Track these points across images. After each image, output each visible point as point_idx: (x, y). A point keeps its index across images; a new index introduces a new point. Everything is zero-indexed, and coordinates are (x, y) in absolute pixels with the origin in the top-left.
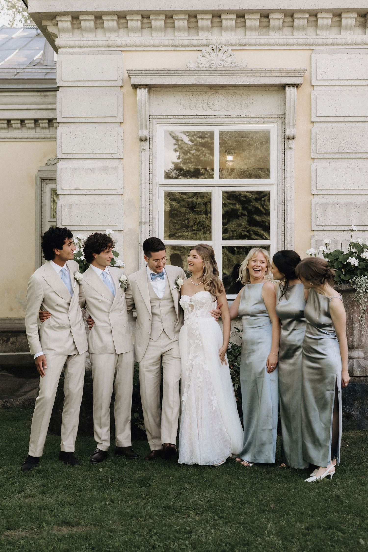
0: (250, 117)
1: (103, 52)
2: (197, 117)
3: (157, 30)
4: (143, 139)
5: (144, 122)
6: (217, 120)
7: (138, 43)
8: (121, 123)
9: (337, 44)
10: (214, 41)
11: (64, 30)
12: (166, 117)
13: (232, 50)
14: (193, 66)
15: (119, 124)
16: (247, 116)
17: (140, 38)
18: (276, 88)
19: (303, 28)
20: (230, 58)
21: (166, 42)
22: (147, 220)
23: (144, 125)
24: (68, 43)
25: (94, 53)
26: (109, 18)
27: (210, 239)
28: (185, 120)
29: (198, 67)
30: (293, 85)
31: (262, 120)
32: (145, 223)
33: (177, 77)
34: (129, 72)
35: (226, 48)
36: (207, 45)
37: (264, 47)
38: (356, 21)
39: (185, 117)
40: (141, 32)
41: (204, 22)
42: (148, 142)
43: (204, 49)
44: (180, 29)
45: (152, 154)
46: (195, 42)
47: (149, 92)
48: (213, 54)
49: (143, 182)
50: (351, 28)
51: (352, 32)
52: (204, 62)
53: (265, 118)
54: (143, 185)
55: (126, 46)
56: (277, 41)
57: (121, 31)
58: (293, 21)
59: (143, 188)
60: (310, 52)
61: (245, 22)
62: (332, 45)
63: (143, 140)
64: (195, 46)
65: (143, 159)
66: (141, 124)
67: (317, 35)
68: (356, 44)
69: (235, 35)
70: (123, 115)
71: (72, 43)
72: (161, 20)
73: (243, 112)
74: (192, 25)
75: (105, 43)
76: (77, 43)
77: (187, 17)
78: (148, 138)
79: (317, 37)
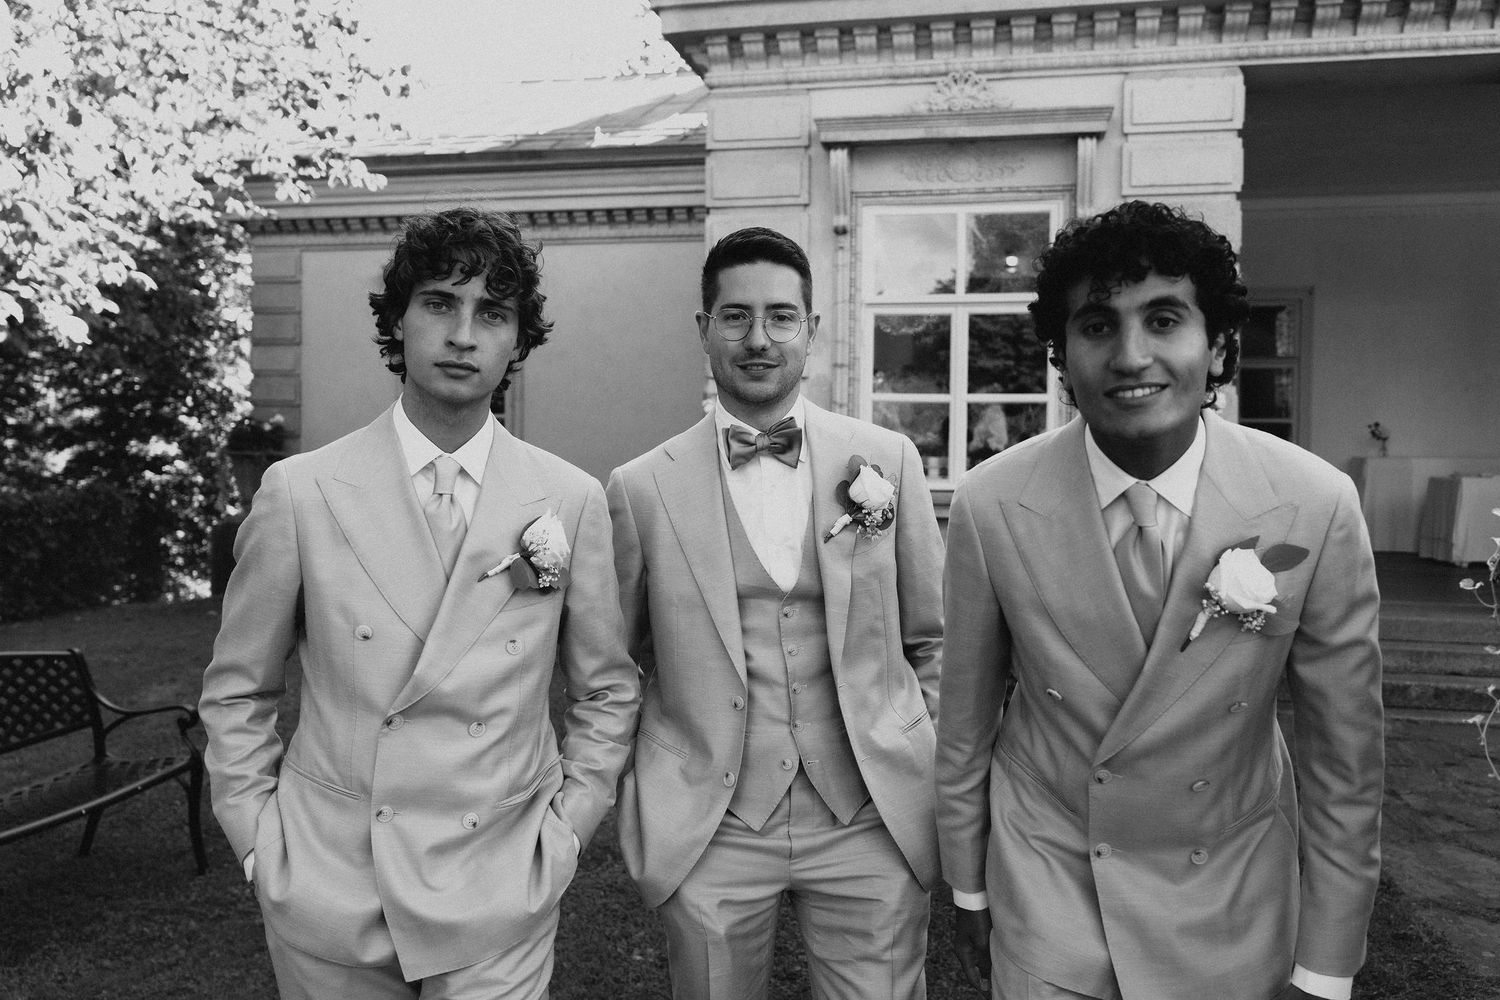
0: (1018, 191)
1: (778, 93)
2: (929, 193)
3: (865, 52)
4: (840, 230)
5: (841, 204)
6: (962, 196)
7: (835, 74)
8: (806, 205)
9: (1170, 62)
10: (959, 67)
11: (717, 60)
12: (877, 194)
13: (989, 80)
14: (922, 108)
15: (801, 208)
16: (1012, 190)
17: (838, 67)
18: (1064, 140)
19: (1110, 38)
20: (983, 93)
21: (880, 72)
22: (846, 362)
23: (842, 210)
24: (723, 81)
25: (765, 94)
26: (787, 35)
27: (947, 391)
28: (909, 199)
29: (931, 110)
30: (1091, 135)
31: (1038, 195)
32: (842, 366)
33: (894, 127)
34: (818, 121)
35: (976, 77)
36: (946, 74)
37: (1042, 73)
38: (1204, 20)
39: (911, 193)
40: (841, 57)
41: (942, 35)
42: (848, 236)
43: (939, 80)
44: (902, 49)
45: (855, 253)
46: (927, 70)
47: (851, 155)
48: (955, 89)
49: (840, 299)
50: (1194, 33)
51: (1197, 41)
52: (940, 102)
53: (1043, 192)
54: (840, 306)
55: (816, 81)
56: (1064, 62)
57: (808, 57)
58: (1093, 26)
59: (840, 310)
60: (1122, 77)
61: (1010, 32)
62: (1161, 63)
63: (840, 232)
64: (927, 76)
65: (840, 263)
66: (838, 207)
67: (1135, 47)
68: (1204, 60)
69: (995, 54)
70: (810, 193)
71: (730, 80)
72: (871, 35)
73: (1006, 182)
74: (923, 41)
75: (782, 77)
76: (738, 79)
77: (913, 28)
78: (849, 229)
79: (1136, 51)
